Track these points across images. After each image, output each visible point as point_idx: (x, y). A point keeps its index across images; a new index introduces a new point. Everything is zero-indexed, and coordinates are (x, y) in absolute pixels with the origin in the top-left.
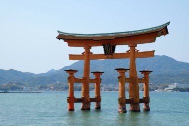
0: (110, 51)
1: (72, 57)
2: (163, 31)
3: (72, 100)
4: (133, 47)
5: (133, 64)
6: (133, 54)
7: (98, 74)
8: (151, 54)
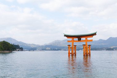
0: (79, 40)
1: (68, 41)
2: (95, 34)
3: (69, 53)
4: (86, 39)
5: (86, 43)
6: (87, 41)
7: (75, 46)
8: (92, 40)
